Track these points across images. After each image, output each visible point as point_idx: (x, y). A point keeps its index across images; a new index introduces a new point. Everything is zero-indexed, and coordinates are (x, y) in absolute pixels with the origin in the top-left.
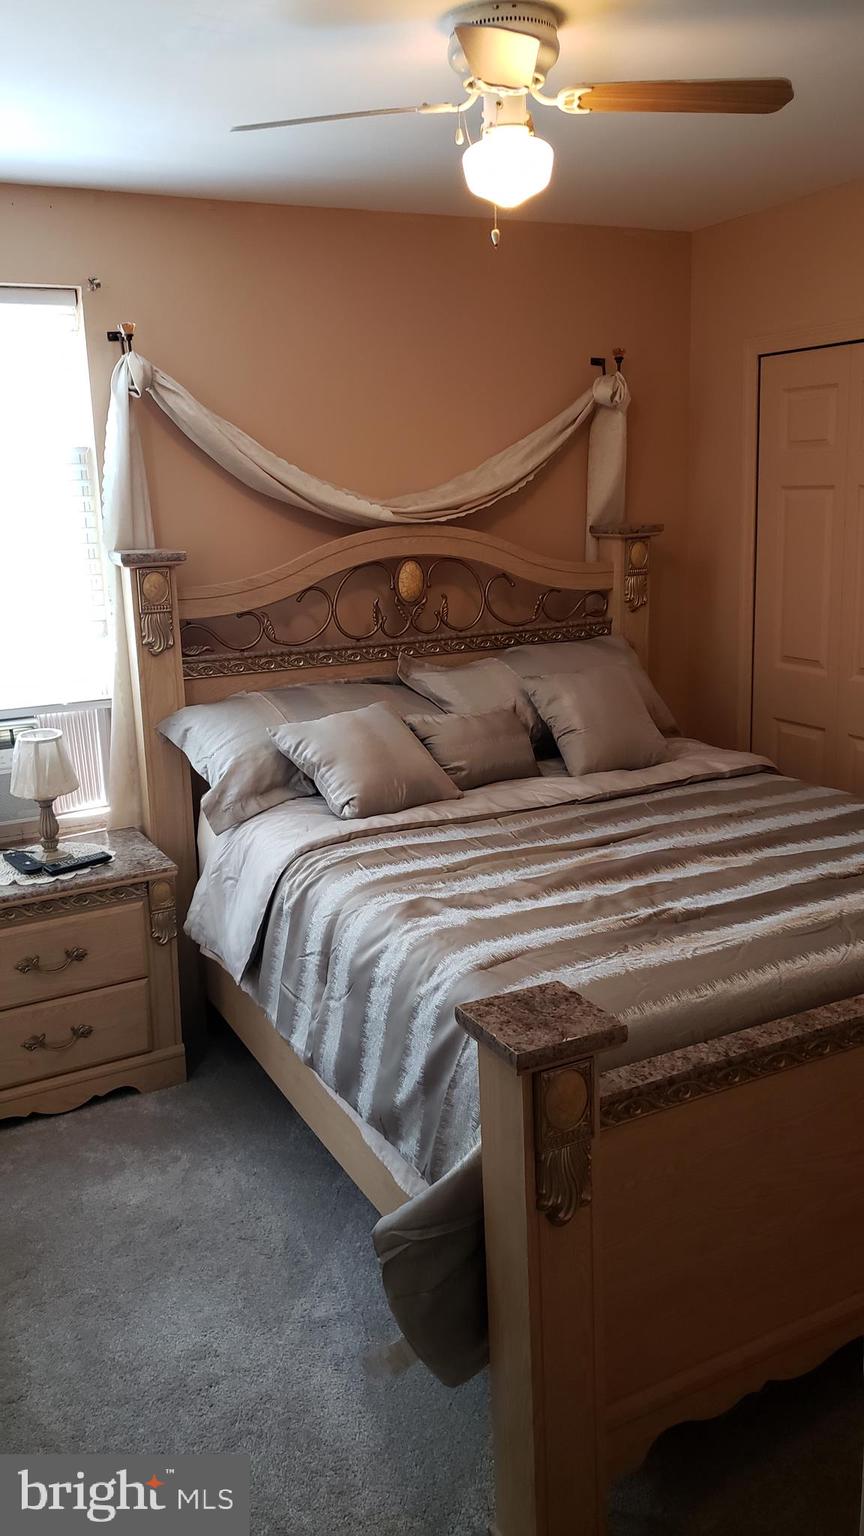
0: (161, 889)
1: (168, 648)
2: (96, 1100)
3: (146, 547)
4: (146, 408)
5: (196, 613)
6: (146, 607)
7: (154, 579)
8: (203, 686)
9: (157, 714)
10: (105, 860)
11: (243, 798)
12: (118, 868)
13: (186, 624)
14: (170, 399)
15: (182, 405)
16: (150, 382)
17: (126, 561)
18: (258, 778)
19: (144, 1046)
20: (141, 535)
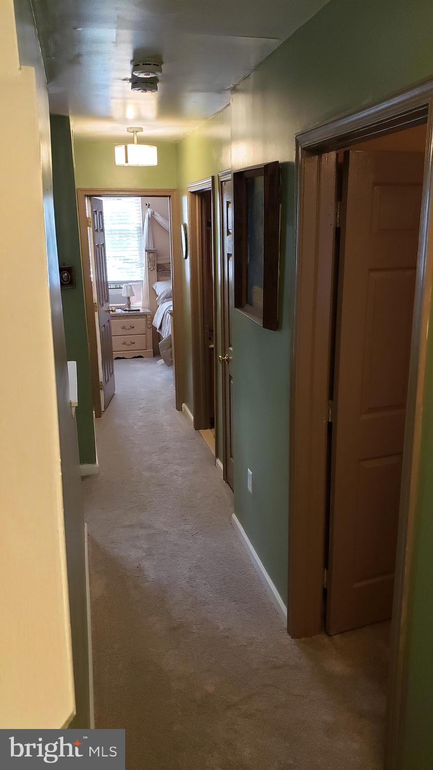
0: (148, 316)
1: (154, 269)
2: (135, 357)
3: (151, 248)
4: (152, 219)
5: (160, 262)
6: (150, 260)
7: (151, 255)
8: (161, 278)
9: (151, 283)
10: (139, 310)
11: (164, 298)
12: (141, 311)
13: (158, 265)
14: (157, 217)
15: (159, 218)
16: (153, 214)
17: (146, 251)
18: (167, 295)
19: (144, 348)
20: (150, 246)
